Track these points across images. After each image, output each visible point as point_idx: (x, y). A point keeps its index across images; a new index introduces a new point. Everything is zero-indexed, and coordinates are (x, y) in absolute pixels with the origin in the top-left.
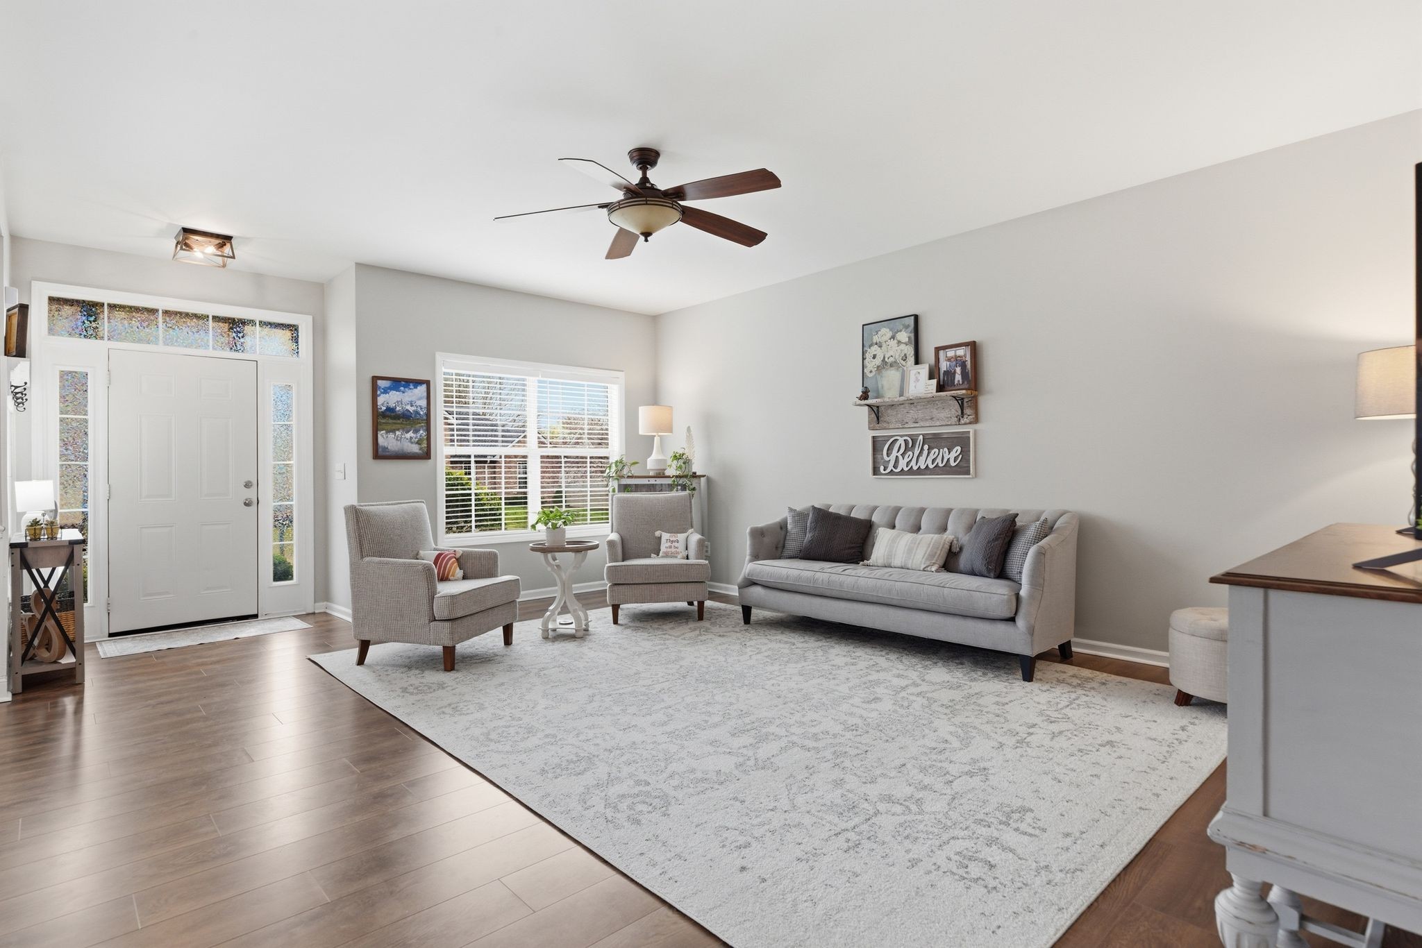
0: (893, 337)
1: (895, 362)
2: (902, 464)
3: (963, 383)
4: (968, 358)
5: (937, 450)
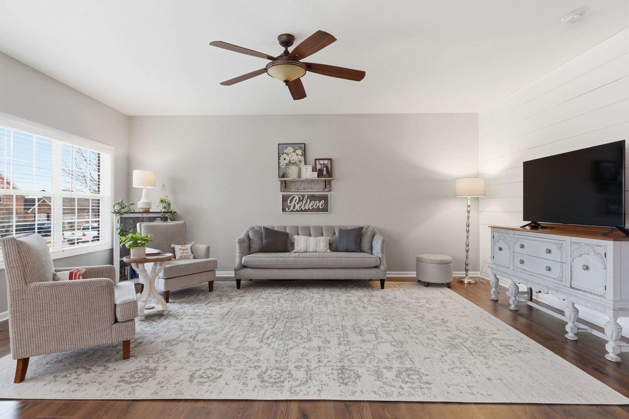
0: (294, 152)
1: (296, 163)
2: (297, 207)
3: (327, 175)
4: (329, 165)
5: (313, 202)
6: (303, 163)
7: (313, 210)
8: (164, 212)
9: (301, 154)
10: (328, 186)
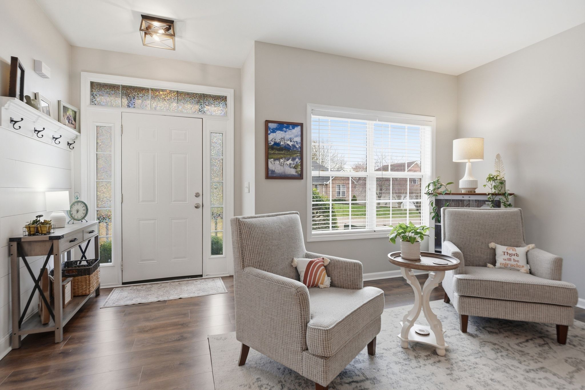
8: (493, 194)
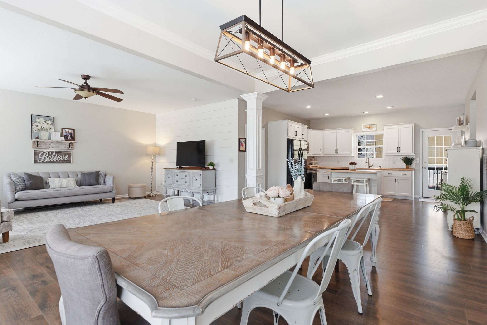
0: (45, 122)
1: (46, 129)
2: (47, 159)
3: (71, 139)
4: (73, 133)
5: (60, 156)
6: (52, 130)
7: (60, 161)
9: (51, 124)
10: (71, 146)
